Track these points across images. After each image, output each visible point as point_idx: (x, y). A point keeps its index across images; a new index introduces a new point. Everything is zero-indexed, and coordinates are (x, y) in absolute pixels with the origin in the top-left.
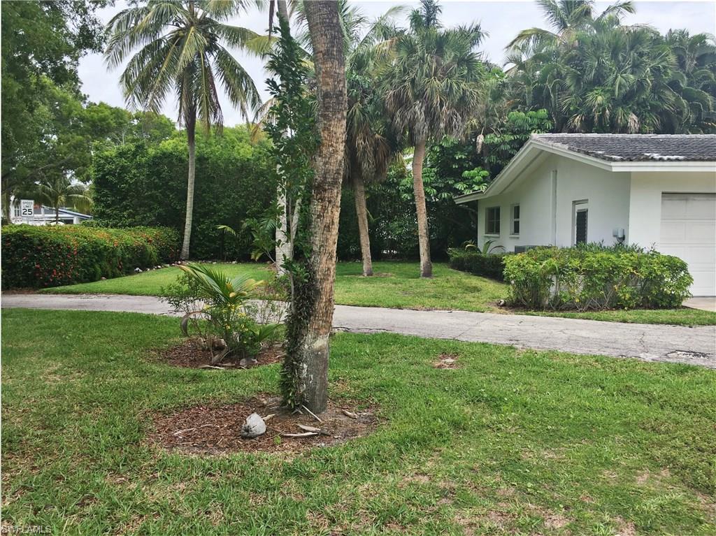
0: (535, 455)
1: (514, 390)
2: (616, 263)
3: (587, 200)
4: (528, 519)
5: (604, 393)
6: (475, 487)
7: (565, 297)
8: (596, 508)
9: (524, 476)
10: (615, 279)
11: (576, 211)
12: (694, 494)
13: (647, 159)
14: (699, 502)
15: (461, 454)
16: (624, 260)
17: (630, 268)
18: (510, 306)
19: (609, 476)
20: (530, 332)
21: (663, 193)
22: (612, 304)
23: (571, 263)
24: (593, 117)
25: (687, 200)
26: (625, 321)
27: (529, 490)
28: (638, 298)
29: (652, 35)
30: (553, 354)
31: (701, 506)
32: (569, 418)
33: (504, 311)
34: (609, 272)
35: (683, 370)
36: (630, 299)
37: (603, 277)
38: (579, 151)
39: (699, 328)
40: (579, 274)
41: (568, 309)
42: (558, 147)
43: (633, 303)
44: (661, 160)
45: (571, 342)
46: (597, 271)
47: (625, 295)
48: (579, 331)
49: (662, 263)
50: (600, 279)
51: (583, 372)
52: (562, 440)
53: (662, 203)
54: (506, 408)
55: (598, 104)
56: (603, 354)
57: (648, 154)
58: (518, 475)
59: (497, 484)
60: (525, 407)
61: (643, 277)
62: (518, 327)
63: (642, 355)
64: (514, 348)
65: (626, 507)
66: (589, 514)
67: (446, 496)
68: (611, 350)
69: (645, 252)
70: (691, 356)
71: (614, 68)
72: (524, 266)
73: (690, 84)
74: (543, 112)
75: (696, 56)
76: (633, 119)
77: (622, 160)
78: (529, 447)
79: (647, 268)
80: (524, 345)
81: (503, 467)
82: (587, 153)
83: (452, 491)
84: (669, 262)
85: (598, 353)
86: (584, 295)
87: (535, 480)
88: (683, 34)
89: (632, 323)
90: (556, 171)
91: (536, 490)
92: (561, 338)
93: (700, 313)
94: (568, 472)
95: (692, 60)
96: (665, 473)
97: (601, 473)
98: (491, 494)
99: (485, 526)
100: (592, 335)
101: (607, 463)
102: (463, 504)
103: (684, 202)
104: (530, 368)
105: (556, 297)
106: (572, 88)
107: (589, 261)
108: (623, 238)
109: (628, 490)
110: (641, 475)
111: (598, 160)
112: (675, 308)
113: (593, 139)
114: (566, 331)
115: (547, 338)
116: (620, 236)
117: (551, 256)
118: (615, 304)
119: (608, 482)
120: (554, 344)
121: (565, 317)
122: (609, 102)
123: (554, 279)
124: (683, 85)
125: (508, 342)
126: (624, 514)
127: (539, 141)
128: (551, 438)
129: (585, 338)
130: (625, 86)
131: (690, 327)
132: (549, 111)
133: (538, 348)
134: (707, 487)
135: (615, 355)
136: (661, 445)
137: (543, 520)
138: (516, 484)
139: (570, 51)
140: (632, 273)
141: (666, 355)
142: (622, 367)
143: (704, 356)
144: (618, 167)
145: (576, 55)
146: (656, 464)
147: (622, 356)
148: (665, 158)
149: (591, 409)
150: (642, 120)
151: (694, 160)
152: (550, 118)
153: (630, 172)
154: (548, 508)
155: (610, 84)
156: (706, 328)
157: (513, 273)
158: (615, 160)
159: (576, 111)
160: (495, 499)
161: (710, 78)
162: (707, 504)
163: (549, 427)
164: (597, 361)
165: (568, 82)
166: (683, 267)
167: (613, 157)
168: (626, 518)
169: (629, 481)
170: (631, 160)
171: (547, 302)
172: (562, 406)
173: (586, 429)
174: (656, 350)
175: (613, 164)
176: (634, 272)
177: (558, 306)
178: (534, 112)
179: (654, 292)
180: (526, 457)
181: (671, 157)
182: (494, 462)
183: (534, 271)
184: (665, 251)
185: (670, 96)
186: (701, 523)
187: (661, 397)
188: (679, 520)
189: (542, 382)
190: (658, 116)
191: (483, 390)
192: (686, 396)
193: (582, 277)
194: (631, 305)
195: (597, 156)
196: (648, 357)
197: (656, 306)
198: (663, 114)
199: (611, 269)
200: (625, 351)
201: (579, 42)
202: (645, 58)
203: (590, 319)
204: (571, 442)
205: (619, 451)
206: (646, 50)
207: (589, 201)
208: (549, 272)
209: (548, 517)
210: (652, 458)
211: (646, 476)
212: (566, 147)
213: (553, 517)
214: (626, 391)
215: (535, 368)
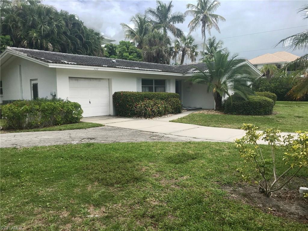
0: (44, 191)
1: (24, 167)
2: (55, 106)
3: (37, 79)
4: (52, 218)
5: (64, 159)
6: (23, 213)
7: (33, 122)
8: (77, 204)
9: (43, 201)
10: (55, 113)
11: (32, 84)
12: (108, 188)
13: (62, 63)
14: (110, 190)
15: (8, 201)
16: (57, 104)
17: (60, 108)
18: (6, 129)
19: (77, 190)
20: (21, 140)
21: (69, 77)
22: (53, 124)
23: (35, 107)
24: (33, 42)
25: (78, 80)
26: (61, 130)
27: (48, 206)
28: (64, 120)
29: (54, 11)
30: (36, 148)
31: (112, 191)
32: (53, 173)
33: (3, 132)
34: (52, 110)
35: (89, 145)
36: (61, 121)
37: (50, 112)
38: (32, 57)
39: (88, 129)
40: (39, 111)
41: (35, 127)
42: (22, 54)
43: (62, 122)
44: (68, 64)
45: (42, 141)
46: (47, 110)
47: (59, 119)
48: (43, 136)
49: (72, 105)
50: (48, 113)
51: (52, 153)
52: (53, 182)
53: (69, 81)
54: (23, 175)
55: (35, 37)
56: (58, 144)
57: (63, 61)
58: (40, 202)
59: (32, 208)
60: (32, 173)
61: (65, 111)
62: (14, 138)
63: (72, 142)
64: (16, 148)
65: (88, 199)
66: (76, 207)
67: (10, 222)
68: (60, 142)
69: (64, 101)
70: (89, 140)
71: (40, 22)
72: (12, 110)
73: (71, 34)
74: (8, 37)
75: (72, 23)
76: (50, 45)
77: (53, 63)
78: (40, 189)
79: (67, 107)
80: (20, 146)
81: (32, 201)
82: (37, 58)
83: (12, 218)
84: (75, 105)
85: (55, 144)
86: (42, 121)
87: (49, 202)
88: (66, 13)
89: (64, 130)
90: (21, 65)
91: (51, 205)
92: (37, 140)
93: (87, 123)
94: (61, 194)
95: (71, 24)
96: (96, 183)
97: (74, 191)
98: (31, 213)
99: (35, 227)
100: (50, 137)
101: (75, 186)
102: (20, 222)
103: (77, 81)
104: (28, 156)
105: (29, 123)
106: (21, 28)
107: (43, 106)
108: (55, 96)
109: (86, 194)
110: (88, 186)
111: (42, 62)
112: (78, 122)
113: (37, 52)
114: (38, 137)
115: (30, 141)
116: (54, 95)
117: (25, 105)
118: (55, 124)
119: (78, 193)
120: (34, 144)
121: (35, 131)
122: (39, 36)
123: (27, 114)
124: (69, 34)
125: (12, 146)
126: (88, 202)
127: (11, 51)
128: (48, 183)
129: (48, 139)
130: (45, 31)
131: (85, 129)
132: (11, 37)
133: (28, 146)
134: (112, 184)
135: (62, 144)
136: (92, 174)
137: (59, 215)
138: (41, 205)
139: (19, 10)
140: (61, 110)
141: (81, 141)
142: (67, 148)
143: (94, 139)
144: (51, 65)
145: (22, 13)
146: (92, 181)
147: (65, 144)
148: (70, 63)
149: (61, 167)
150: (54, 46)
151: (80, 65)
152: (12, 40)
153: (56, 68)
154: (59, 210)
155: (39, 29)
156: (91, 129)
157: (7, 113)
158: (50, 63)
159: (24, 38)
160: (34, 215)
161: (78, 33)
162: (113, 190)
163: (46, 178)
164: (56, 147)
165: (19, 24)
166: (80, 106)
167: (49, 61)
168: (89, 203)
169: (85, 190)
170: (56, 63)
171: (25, 126)
172: (48, 168)
173: (61, 175)
174: (77, 139)
175: (49, 64)
176: (62, 109)
177: (30, 127)
178: (3, 36)
179: (70, 117)
180: (40, 193)
181: (72, 63)
182: (27, 200)
183: (18, 111)
184: (72, 101)
185: (64, 38)
186: (114, 196)
187: (85, 157)
188: (107, 198)
189: (36, 161)
190: (60, 45)
191: (8, 170)
192: (94, 154)
193: (40, 113)
194: (62, 123)
195: (41, 60)
196: (75, 143)
197: (71, 122)
198: (62, 45)
199: (53, 109)
200: (65, 142)
201: (22, 7)
202: (53, 20)
203: (46, 131)
204: (57, 182)
205: (77, 180)
206: (53, 17)
207: (38, 79)
208: (25, 112)
209: (60, 214)
210: (90, 179)
211: (90, 186)
212: (26, 54)
213: (62, 213)
214: (72, 157)
215: (31, 155)
